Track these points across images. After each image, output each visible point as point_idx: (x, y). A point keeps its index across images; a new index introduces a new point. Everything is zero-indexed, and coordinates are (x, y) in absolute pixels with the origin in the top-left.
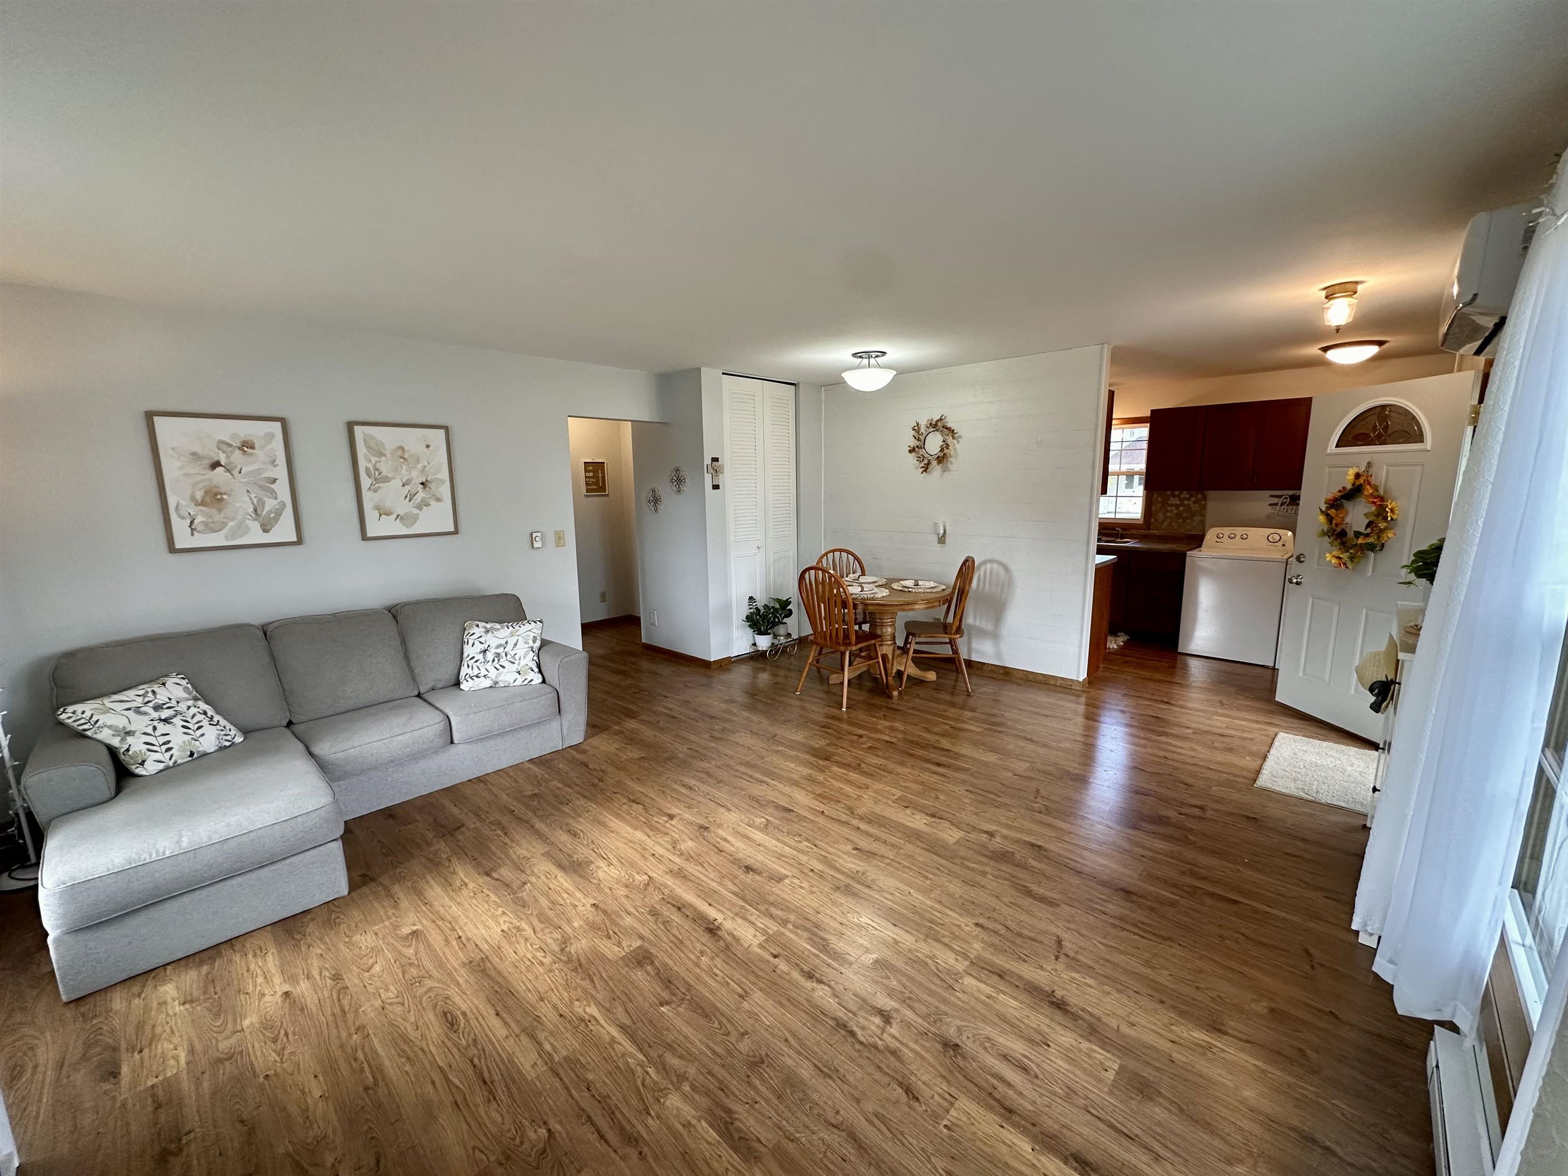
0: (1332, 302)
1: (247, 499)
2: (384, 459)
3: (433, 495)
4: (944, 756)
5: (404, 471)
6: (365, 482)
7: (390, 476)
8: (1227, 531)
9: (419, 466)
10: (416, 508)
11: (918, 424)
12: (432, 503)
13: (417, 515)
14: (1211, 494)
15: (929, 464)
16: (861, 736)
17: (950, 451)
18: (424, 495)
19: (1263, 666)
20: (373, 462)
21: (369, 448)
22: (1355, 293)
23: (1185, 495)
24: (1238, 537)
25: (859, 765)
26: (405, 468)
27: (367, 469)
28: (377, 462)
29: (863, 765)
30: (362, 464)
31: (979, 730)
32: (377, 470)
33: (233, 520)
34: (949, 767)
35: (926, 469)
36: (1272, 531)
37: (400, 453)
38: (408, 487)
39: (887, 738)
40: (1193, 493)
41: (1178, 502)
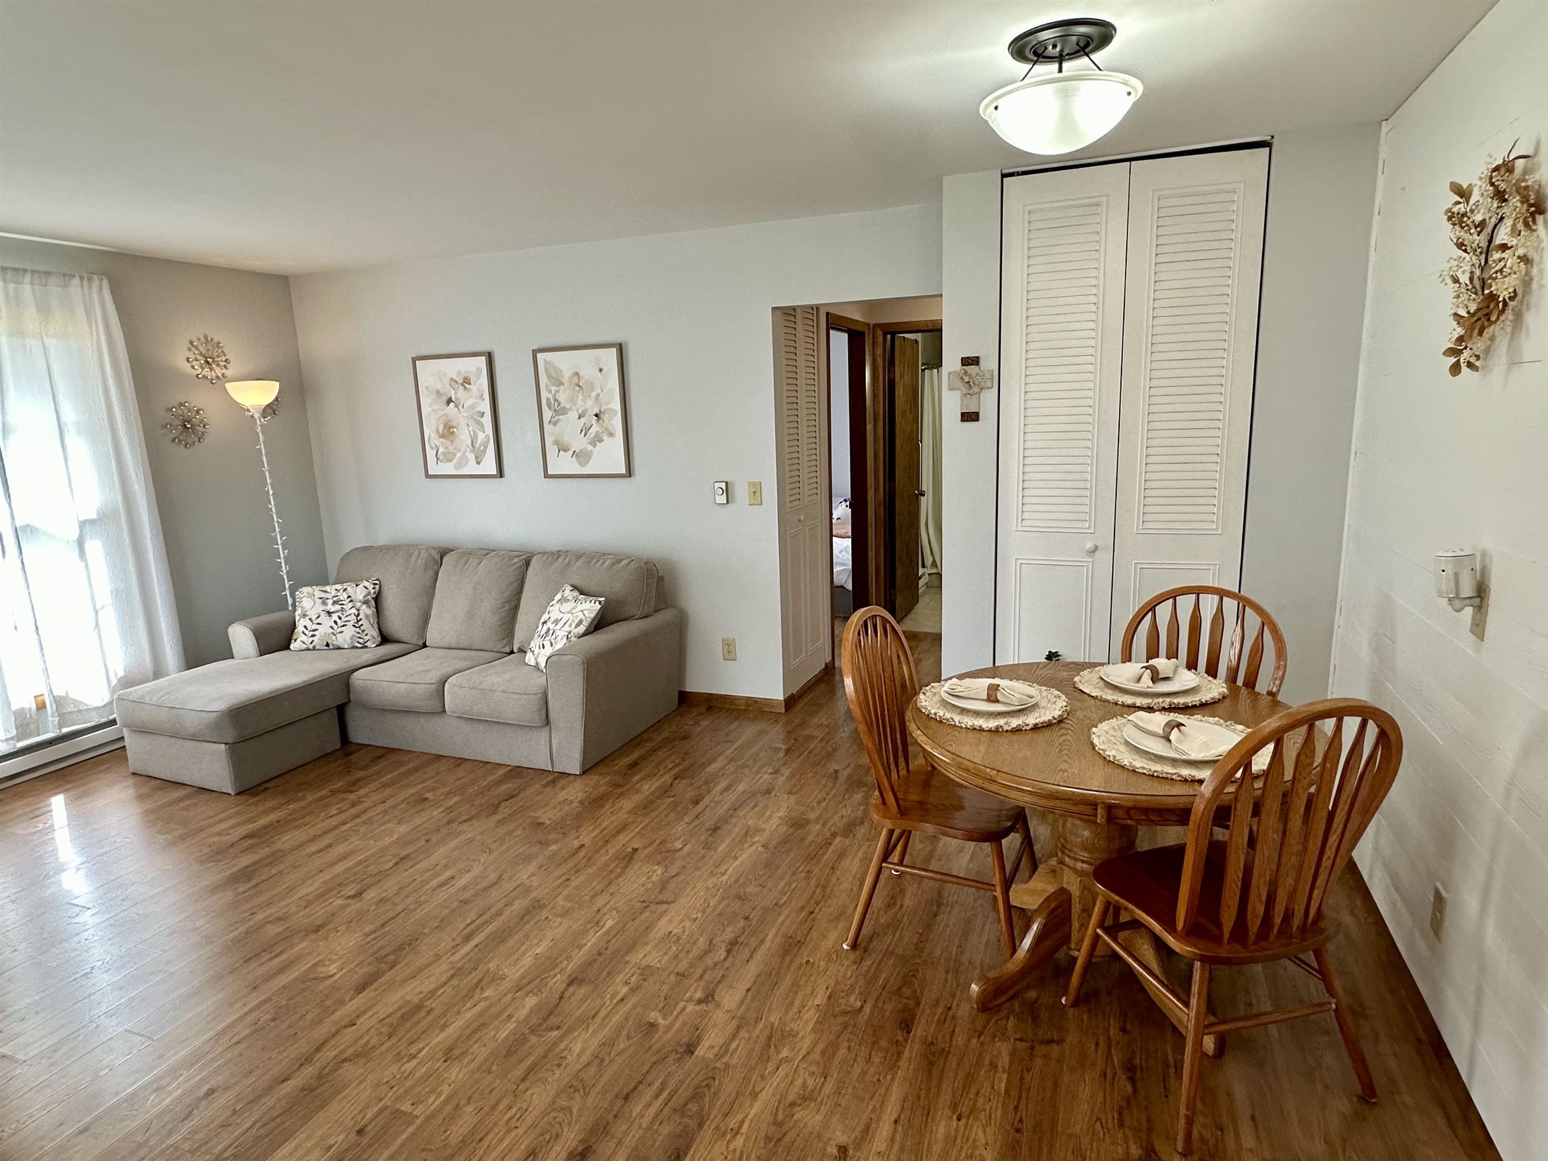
1: (467, 431)
2: (562, 388)
3: (607, 429)
5: (579, 401)
6: (547, 414)
7: (568, 407)
9: (593, 394)
10: (591, 443)
12: (605, 438)
13: (591, 452)
18: (598, 429)
20: (553, 392)
21: (549, 376)
26: (580, 397)
27: (548, 399)
28: (557, 391)
30: (544, 395)
32: (557, 400)
33: (459, 451)
37: (576, 380)
38: (583, 420)
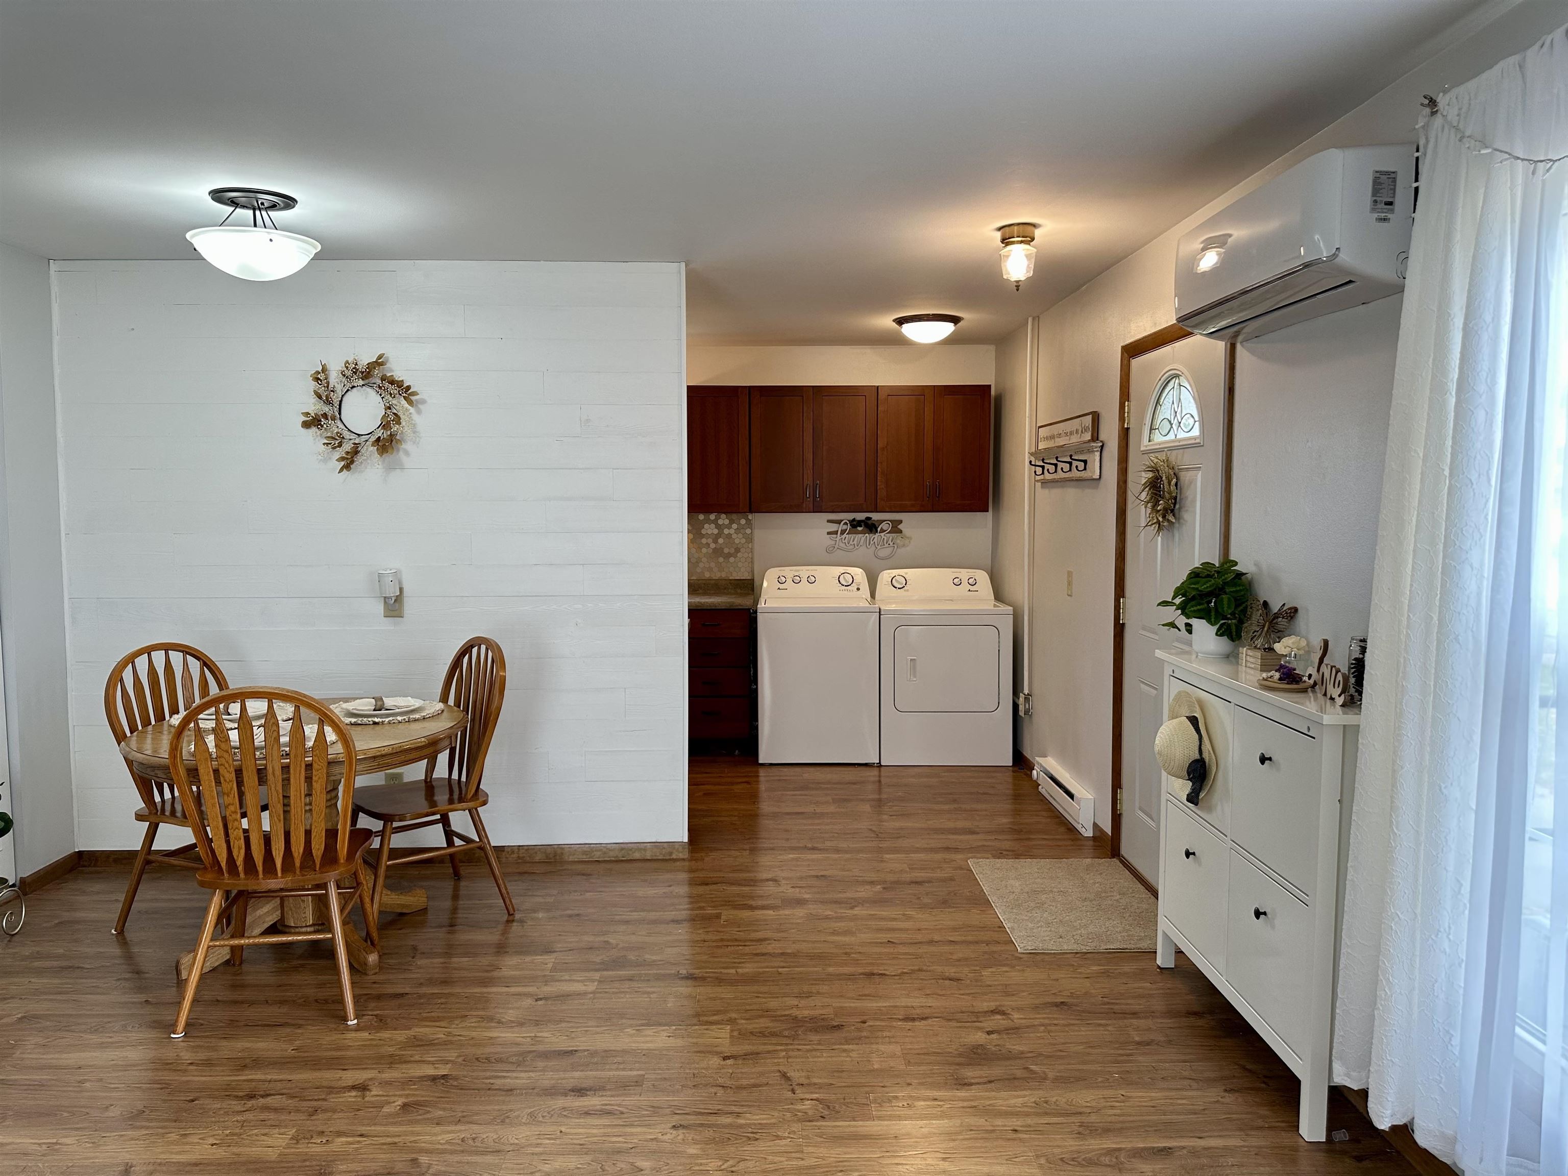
0: (1009, 248)
4: (574, 1068)
8: (789, 572)
11: (324, 369)
14: (758, 519)
15: (355, 451)
16: (363, 1088)
17: (404, 429)
19: (866, 765)
22: (1033, 239)
23: (724, 520)
24: (804, 580)
25: (414, 1160)
29: (424, 1159)
31: (592, 987)
34: (603, 1088)
35: (349, 462)
36: (842, 569)
39: (430, 1071)
40: (734, 516)
41: (716, 531)
